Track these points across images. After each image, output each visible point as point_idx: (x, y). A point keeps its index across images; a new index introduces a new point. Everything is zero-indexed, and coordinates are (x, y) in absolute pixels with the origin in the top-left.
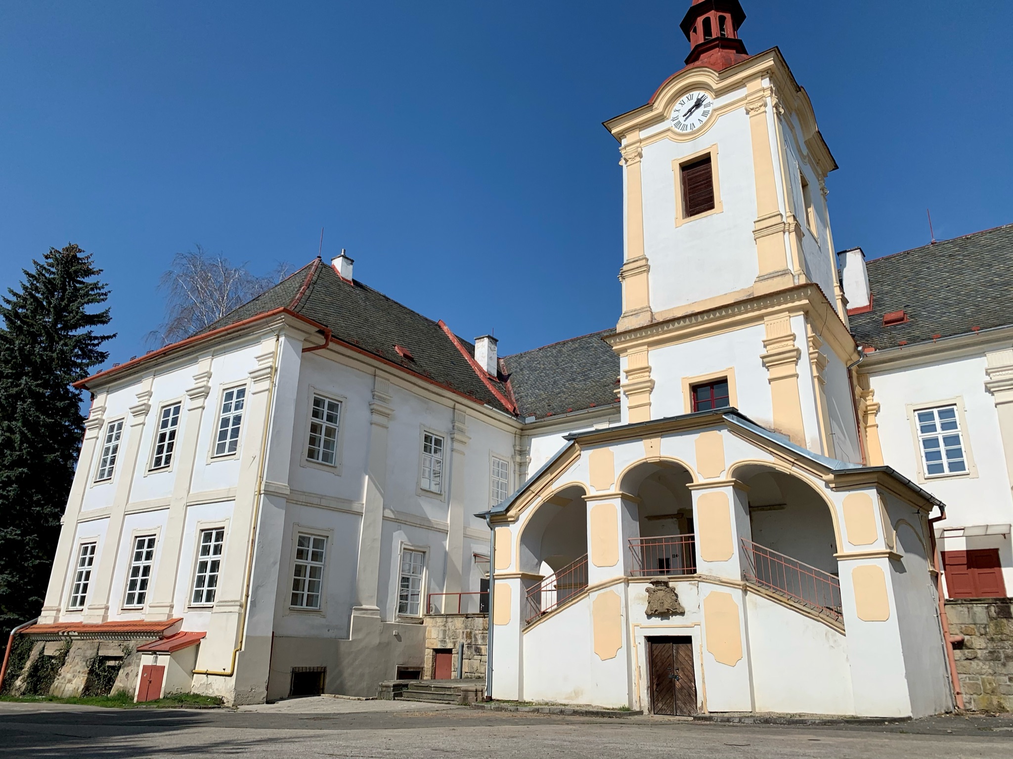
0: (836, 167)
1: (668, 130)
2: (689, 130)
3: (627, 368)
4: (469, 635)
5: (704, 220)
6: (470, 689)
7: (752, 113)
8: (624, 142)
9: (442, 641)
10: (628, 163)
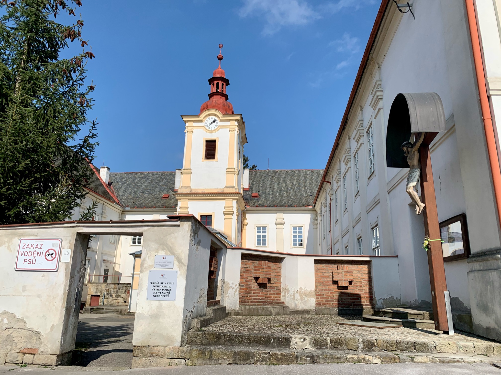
0: (247, 143)
1: (203, 126)
2: (210, 129)
3: (180, 206)
4: (108, 290)
5: (211, 162)
6: (123, 309)
7: (231, 132)
8: (187, 124)
9: (95, 292)
10: (188, 133)
